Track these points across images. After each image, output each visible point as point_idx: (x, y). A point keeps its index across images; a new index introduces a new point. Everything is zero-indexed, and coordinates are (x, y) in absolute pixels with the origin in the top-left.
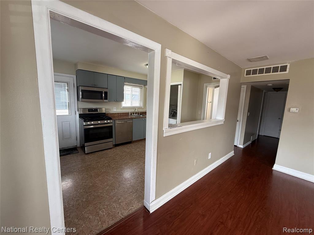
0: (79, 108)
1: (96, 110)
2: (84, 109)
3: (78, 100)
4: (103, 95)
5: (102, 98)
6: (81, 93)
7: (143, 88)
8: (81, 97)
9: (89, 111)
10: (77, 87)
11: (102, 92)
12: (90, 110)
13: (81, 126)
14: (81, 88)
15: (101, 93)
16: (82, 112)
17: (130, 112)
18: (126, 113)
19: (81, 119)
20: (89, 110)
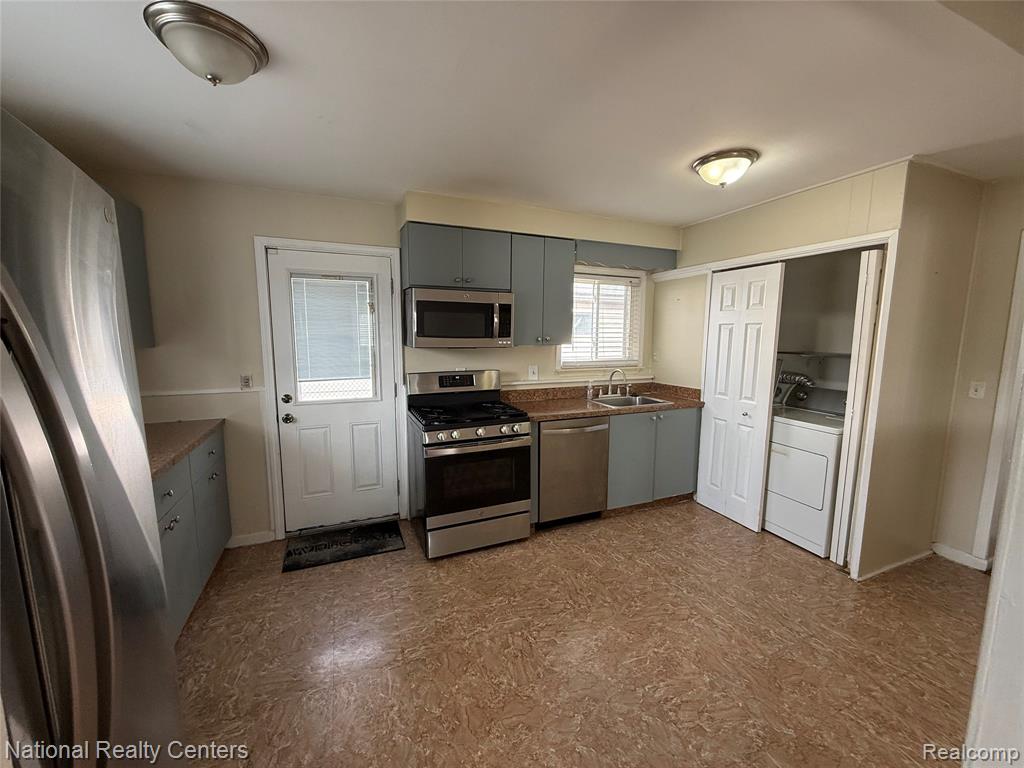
0: (407, 371)
1: (467, 379)
2: (424, 377)
3: (405, 342)
4: (496, 320)
5: (489, 334)
6: (415, 314)
7: (644, 284)
8: (415, 330)
9: (441, 385)
10: (404, 293)
11: (492, 305)
12: (446, 379)
13: (415, 445)
14: (415, 296)
15: (488, 309)
16: (417, 389)
17: (590, 385)
18: (574, 389)
19: (414, 418)
20: (441, 378)
